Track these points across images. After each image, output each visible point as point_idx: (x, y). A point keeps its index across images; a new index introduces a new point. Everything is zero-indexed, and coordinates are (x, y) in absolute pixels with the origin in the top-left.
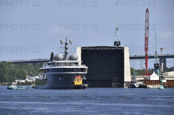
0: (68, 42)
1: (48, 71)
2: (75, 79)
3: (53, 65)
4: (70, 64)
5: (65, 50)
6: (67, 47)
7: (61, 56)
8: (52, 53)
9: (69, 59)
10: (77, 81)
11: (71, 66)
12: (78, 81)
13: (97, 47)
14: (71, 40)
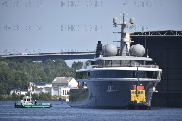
0: (127, 23)
1: (89, 75)
2: (132, 91)
3: (97, 65)
4: (130, 64)
5: (122, 37)
6: (125, 31)
7: (113, 48)
8: (99, 42)
9: (127, 55)
10: (135, 95)
11: (130, 66)
12: (137, 96)
13: (161, 32)
14: (133, 19)
